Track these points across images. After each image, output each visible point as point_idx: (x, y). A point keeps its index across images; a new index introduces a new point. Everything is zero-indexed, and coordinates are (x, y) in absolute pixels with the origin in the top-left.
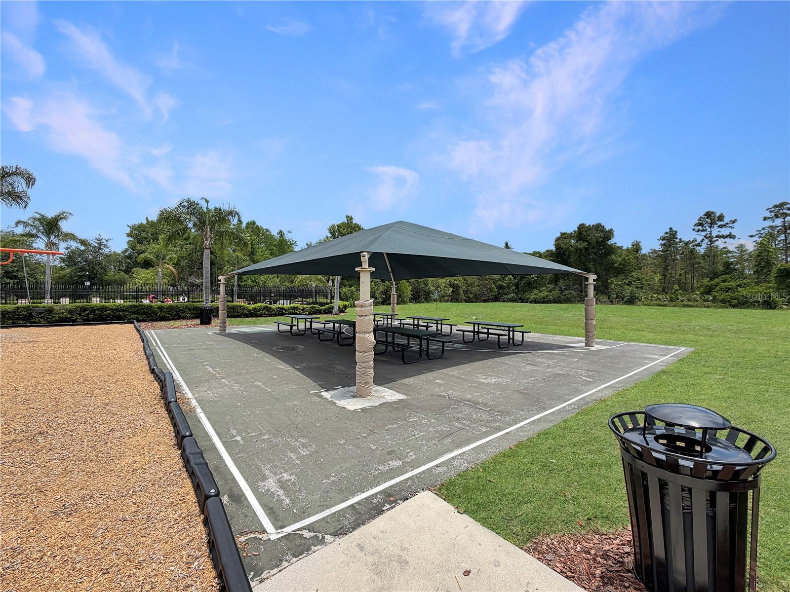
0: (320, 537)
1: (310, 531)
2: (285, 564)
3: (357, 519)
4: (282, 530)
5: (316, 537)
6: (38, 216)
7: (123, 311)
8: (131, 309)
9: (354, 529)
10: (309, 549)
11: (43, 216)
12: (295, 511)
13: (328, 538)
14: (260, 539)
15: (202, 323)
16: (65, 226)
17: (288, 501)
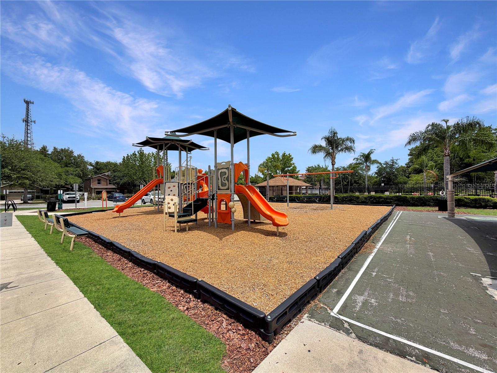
0: (350, 331)
1: (349, 326)
2: (323, 324)
3: (380, 344)
4: (339, 315)
5: (349, 330)
6: (362, 154)
7: (390, 199)
8: (394, 198)
9: (371, 345)
10: (339, 330)
11: (364, 154)
12: (355, 315)
13: (353, 335)
14: (327, 310)
15: (440, 210)
16: (373, 157)
17: (358, 309)
